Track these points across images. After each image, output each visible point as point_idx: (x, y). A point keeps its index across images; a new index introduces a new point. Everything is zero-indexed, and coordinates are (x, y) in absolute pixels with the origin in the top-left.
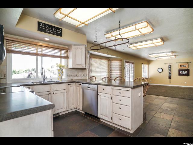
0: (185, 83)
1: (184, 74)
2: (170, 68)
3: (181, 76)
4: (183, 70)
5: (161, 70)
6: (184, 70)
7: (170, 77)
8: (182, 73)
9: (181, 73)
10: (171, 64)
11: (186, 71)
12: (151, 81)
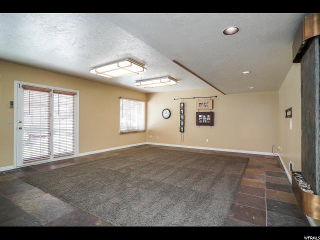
0: (207, 140)
1: (206, 121)
2: (183, 108)
3: (201, 127)
4: (203, 114)
5: (167, 114)
6: (206, 114)
7: (182, 129)
8: (202, 120)
9: (200, 119)
10: (184, 101)
11: (208, 116)
12: (151, 137)
